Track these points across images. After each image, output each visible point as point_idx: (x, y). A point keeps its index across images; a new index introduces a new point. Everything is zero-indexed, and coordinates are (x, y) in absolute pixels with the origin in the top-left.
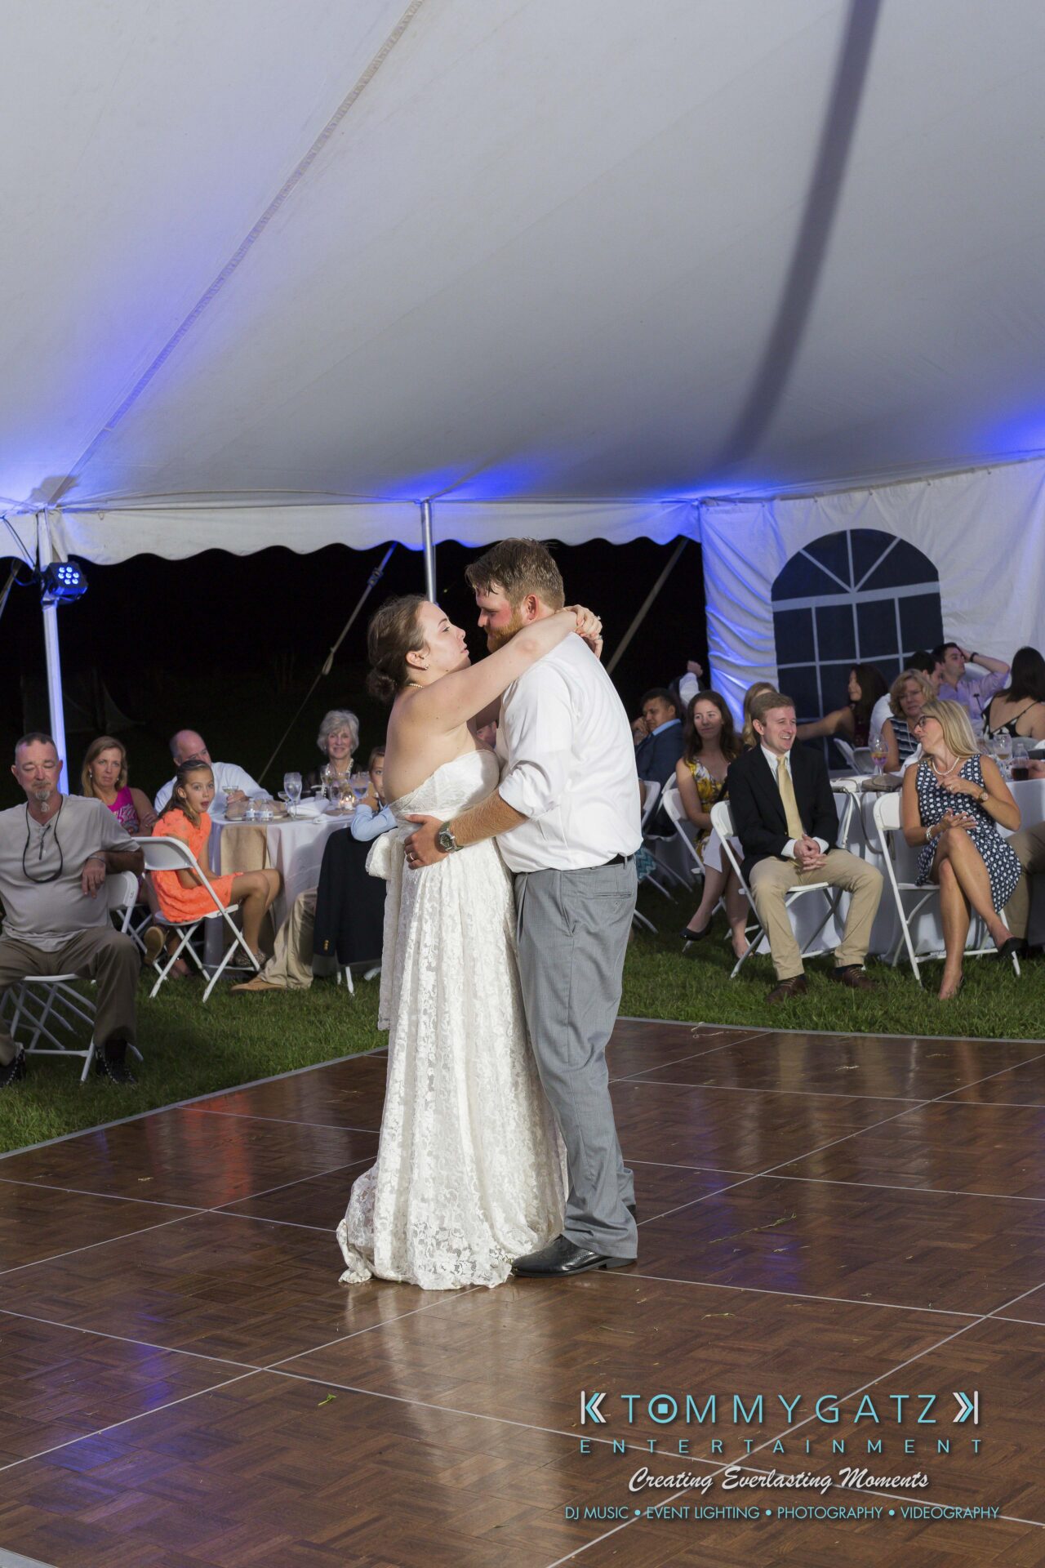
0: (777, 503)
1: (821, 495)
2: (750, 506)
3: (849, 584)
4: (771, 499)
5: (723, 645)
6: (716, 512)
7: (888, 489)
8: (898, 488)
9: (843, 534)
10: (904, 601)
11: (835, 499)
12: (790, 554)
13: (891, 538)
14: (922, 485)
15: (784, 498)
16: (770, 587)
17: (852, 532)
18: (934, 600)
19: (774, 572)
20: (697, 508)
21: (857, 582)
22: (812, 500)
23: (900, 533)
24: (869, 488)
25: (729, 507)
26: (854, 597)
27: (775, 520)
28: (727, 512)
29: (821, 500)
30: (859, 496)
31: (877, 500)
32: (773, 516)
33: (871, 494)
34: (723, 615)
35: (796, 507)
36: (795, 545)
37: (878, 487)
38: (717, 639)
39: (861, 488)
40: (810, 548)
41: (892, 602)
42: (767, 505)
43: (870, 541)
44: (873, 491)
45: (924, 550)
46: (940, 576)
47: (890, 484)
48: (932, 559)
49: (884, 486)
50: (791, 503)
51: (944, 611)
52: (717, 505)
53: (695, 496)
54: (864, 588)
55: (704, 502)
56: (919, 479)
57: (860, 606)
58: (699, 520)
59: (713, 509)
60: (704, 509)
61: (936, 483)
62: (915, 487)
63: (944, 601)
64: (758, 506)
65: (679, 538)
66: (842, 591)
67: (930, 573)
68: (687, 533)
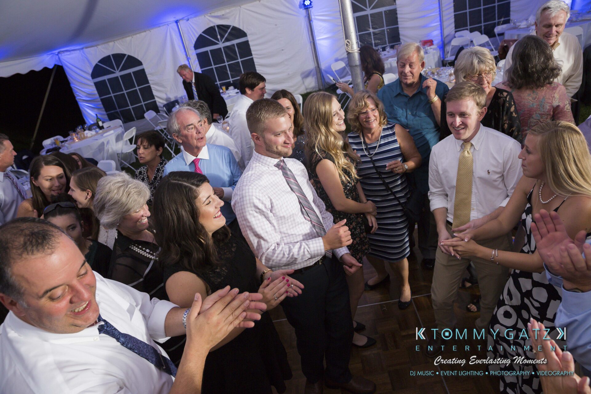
0: (85, 50)
1: (99, 45)
2: (75, 52)
3: (115, 70)
4: (82, 49)
5: (80, 95)
6: (65, 55)
7: (120, 40)
8: (124, 40)
9: (109, 56)
10: (134, 73)
11: (104, 46)
12: (94, 64)
13: (124, 55)
14: (130, 38)
15: (87, 48)
16: (90, 76)
17: (112, 55)
18: (143, 71)
19: (90, 71)
20: (57, 55)
21: (118, 69)
22: (96, 47)
23: (127, 53)
24: (114, 41)
25: (68, 53)
26: (118, 74)
27: (85, 54)
28: (69, 55)
29: (99, 47)
30: (111, 44)
31: (117, 44)
32: (84, 54)
33: (115, 43)
34: (77, 86)
35: (91, 50)
36: (95, 62)
37: (116, 40)
38: (78, 94)
39: (111, 41)
40: (100, 62)
41: (130, 74)
42: (81, 51)
43: (119, 57)
44: (115, 42)
45: (136, 56)
46: (143, 63)
47: (120, 39)
48: (139, 59)
49: (118, 40)
50: (89, 49)
51: (147, 73)
52: (64, 53)
53: (56, 51)
54: (121, 71)
55: (59, 53)
56: (129, 36)
57: (121, 76)
58: (59, 58)
59: (63, 54)
60: (60, 55)
61: (135, 36)
62: (128, 39)
63: (146, 71)
64: (78, 51)
65: (55, 65)
66: (114, 73)
67: (139, 63)
68: (57, 63)
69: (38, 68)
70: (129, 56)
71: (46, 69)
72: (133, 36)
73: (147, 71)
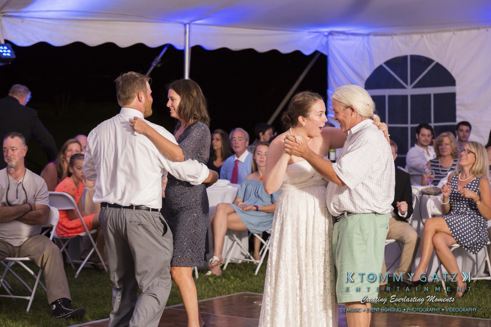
0: (372, 38)
1: (396, 35)
2: (357, 38)
3: (407, 83)
4: (368, 35)
6: (338, 39)
7: (432, 35)
9: (405, 58)
10: (436, 96)
11: (403, 37)
12: (376, 65)
13: (430, 61)
14: (450, 34)
15: (376, 35)
16: (364, 82)
17: (412, 57)
18: (453, 96)
19: (367, 74)
20: (327, 36)
21: (412, 82)
22: (390, 37)
23: (437, 59)
24: (422, 33)
25: (345, 37)
26: (409, 91)
27: (369, 46)
28: (343, 40)
29: (396, 38)
30: (416, 37)
31: (426, 41)
32: (368, 44)
33: (422, 36)
35: (381, 40)
36: (379, 61)
37: (427, 33)
39: (417, 33)
40: (387, 63)
41: (429, 95)
42: (366, 38)
43: (420, 62)
44: (424, 36)
45: (449, 68)
46: (457, 83)
47: (433, 32)
48: (453, 74)
49: (430, 33)
50: (379, 38)
51: (457, 102)
52: (338, 35)
53: (326, 30)
54: (415, 87)
55: (331, 33)
56: (449, 31)
57: (412, 96)
58: (327, 43)
59: (335, 37)
60: (330, 37)
61: (458, 33)
62: (447, 35)
63: (457, 97)
64: (361, 38)
65: (316, 52)
66: (403, 87)
67: (451, 81)
68: (320, 50)
69: (285, 50)
70: (438, 65)
71: (297, 54)
72: (456, 33)
73: (459, 99)
